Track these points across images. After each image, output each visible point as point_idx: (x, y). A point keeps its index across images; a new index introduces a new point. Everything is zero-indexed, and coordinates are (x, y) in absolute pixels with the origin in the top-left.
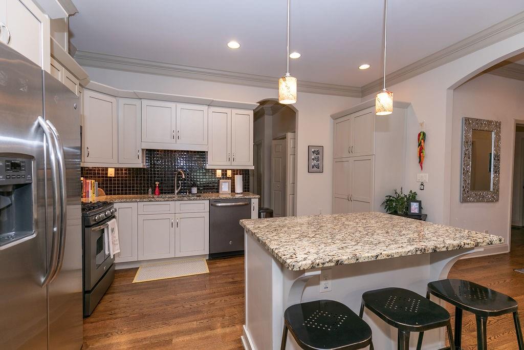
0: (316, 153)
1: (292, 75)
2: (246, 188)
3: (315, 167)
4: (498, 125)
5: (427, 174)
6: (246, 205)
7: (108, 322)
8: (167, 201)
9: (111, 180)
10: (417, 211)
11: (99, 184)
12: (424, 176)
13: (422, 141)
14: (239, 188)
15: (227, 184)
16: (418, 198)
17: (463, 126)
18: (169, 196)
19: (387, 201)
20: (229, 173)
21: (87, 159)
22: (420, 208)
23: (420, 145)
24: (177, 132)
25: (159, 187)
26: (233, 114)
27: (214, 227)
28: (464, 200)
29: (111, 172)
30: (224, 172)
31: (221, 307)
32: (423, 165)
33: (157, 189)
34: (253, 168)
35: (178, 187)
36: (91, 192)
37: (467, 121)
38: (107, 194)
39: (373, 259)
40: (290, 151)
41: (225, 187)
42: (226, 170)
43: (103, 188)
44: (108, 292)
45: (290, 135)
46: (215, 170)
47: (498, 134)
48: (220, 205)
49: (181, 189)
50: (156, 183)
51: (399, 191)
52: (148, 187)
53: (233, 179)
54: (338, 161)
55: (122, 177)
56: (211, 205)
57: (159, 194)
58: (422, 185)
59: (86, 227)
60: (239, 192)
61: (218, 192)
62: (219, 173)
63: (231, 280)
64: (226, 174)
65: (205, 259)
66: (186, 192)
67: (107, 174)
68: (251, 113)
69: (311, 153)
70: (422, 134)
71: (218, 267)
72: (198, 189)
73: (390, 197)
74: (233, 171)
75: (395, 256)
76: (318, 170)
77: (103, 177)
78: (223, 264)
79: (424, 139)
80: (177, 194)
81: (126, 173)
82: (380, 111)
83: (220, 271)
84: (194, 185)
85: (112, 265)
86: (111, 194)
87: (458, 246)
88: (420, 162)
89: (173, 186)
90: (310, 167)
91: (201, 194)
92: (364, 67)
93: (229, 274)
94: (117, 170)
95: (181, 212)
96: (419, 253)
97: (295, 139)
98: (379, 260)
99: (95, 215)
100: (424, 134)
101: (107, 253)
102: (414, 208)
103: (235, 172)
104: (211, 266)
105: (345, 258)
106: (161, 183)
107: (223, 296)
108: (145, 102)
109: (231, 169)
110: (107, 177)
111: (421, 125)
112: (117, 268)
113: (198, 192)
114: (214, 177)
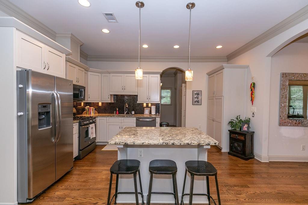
0: (197, 94)
3: (197, 102)
6: (153, 120)
7: (86, 162)
8: (118, 117)
9: (100, 107)
10: (246, 129)
11: (95, 109)
12: (254, 109)
13: (253, 88)
14: (153, 112)
17: (281, 78)
18: (120, 115)
20: (150, 105)
21: (89, 99)
22: (249, 128)
23: (252, 90)
24: (124, 87)
25: (118, 111)
26: (150, 77)
28: (281, 124)
29: (100, 104)
30: (147, 104)
32: (254, 103)
33: (117, 112)
35: (126, 111)
36: (92, 112)
37: (284, 75)
38: (98, 113)
39: (141, 144)
40: (183, 93)
41: (147, 111)
42: (148, 104)
43: (97, 111)
44: (92, 152)
46: (143, 104)
48: (141, 120)
49: (128, 112)
50: (117, 109)
51: (238, 117)
52: (114, 111)
53: (151, 108)
54: (210, 99)
55: (104, 106)
56: (137, 120)
58: (253, 114)
59: (80, 126)
60: (153, 114)
61: (143, 114)
62: (145, 105)
64: (148, 105)
66: (129, 114)
67: (98, 105)
68: (159, 76)
69: (194, 94)
70: (253, 84)
72: (135, 112)
75: (152, 144)
76: (198, 104)
77: (97, 106)
79: (254, 87)
80: (126, 114)
81: (105, 105)
84: (133, 110)
85: (94, 142)
86: (100, 113)
87: (187, 144)
88: (252, 100)
89: (124, 111)
90: (194, 102)
92: (219, 47)
94: (102, 103)
95: (124, 122)
96: (164, 144)
98: (144, 145)
99: (84, 122)
100: (254, 84)
101: (89, 137)
102: (245, 127)
103: (152, 104)
105: (129, 142)
106: (119, 109)
108: (111, 75)
110: (98, 106)
111: (252, 78)
112: (97, 144)
113: (135, 114)
114: (142, 107)
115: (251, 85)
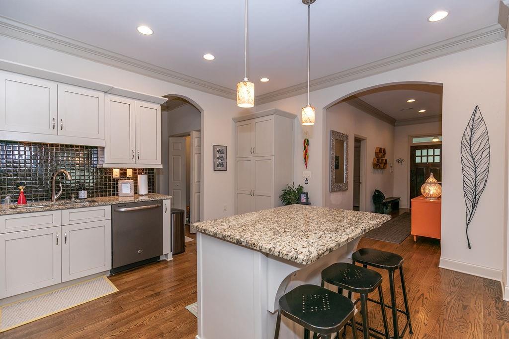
0: (220, 152)
1: (250, 80)
2: (152, 188)
3: (220, 166)
4: (347, 137)
5: (310, 172)
6: (157, 207)
8: (49, 210)
10: (305, 201)
12: (307, 173)
13: (307, 146)
14: (143, 189)
15: (129, 185)
16: (304, 190)
17: (330, 136)
18: (44, 204)
19: (284, 195)
20: (130, 173)
22: (307, 198)
23: (305, 149)
24: (59, 120)
25: (25, 193)
26: (137, 106)
27: (117, 237)
28: (332, 191)
30: (123, 171)
31: (153, 325)
32: (308, 165)
34: (161, 166)
37: (333, 132)
40: (195, 149)
41: (126, 189)
42: (125, 169)
45: (194, 134)
46: (111, 170)
47: (347, 144)
48: (123, 210)
49: (62, 194)
50: (20, 187)
51: (291, 185)
52: (3, 193)
53: (135, 180)
54: (239, 160)
56: (113, 211)
57: (25, 202)
58: (307, 180)
60: (143, 194)
61: (117, 195)
62: (116, 173)
63: (152, 293)
64: (125, 173)
65: (105, 277)
68: (159, 108)
69: (216, 152)
71: (127, 282)
73: (285, 190)
74: (134, 170)
76: (222, 169)
78: (132, 278)
79: (308, 144)
80: (57, 200)
82: (306, 121)
83: (132, 285)
84: (82, 188)
88: (306, 162)
89: (48, 191)
90: (216, 165)
91: (95, 199)
92: (264, 80)
93: (146, 287)
95: (71, 223)
97: (200, 138)
100: (308, 141)
102: (303, 197)
103: (137, 171)
104: (118, 283)
106: (27, 188)
107: (150, 313)
108: (3, 75)
109: (133, 169)
111: (306, 133)
113: (88, 197)
114: (109, 177)
115: (305, 141)
